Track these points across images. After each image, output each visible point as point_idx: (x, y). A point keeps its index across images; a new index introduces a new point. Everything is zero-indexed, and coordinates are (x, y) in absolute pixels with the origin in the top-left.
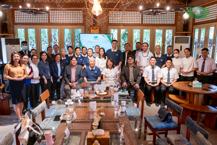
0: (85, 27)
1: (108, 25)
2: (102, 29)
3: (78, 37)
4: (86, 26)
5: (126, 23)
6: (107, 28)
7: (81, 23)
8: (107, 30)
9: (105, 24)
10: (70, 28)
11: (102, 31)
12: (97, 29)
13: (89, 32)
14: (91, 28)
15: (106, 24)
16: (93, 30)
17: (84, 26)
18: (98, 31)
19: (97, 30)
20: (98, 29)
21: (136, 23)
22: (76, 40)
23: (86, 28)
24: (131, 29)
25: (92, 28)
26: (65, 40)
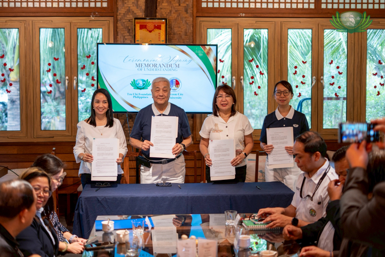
0: (116, 22)
1: (198, 15)
2: (176, 30)
3: (89, 57)
4: (119, 17)
5: (261, 8)
6: (194, 26)
7: (102, 8)
8: (194, 33)
9: (186, 11)
10: (63, 25)
11: (176, 37)
12: (159, 27)
13: (129, 38)
14: (138, 26)
15: (190, 11)
16: (144, 31)
17: (111, 19)
18: (163, 37)
19: (157, 31)
20: (163, 27)
21: (297, 9)
22: (84, 67)
23: (119, 24)
24: (278, 29)
25: (142, 27)
26: (44, 67)
